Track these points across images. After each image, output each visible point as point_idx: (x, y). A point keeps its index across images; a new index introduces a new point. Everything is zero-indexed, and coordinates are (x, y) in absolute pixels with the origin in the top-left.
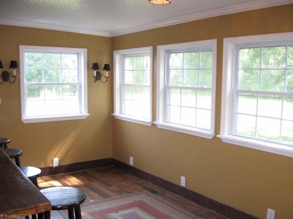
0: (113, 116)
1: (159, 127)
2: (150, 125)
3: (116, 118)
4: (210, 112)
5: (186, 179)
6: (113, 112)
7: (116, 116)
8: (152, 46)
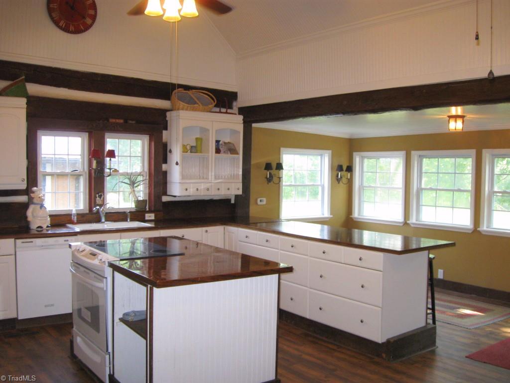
0: (351, 218)
1: (412, 226)
2: (402, 225)
3: (355, 220)
4: (469, 210)
5: (444, 272)
6: (351, 215)
7: (356, 218)
8: (404, 150)
